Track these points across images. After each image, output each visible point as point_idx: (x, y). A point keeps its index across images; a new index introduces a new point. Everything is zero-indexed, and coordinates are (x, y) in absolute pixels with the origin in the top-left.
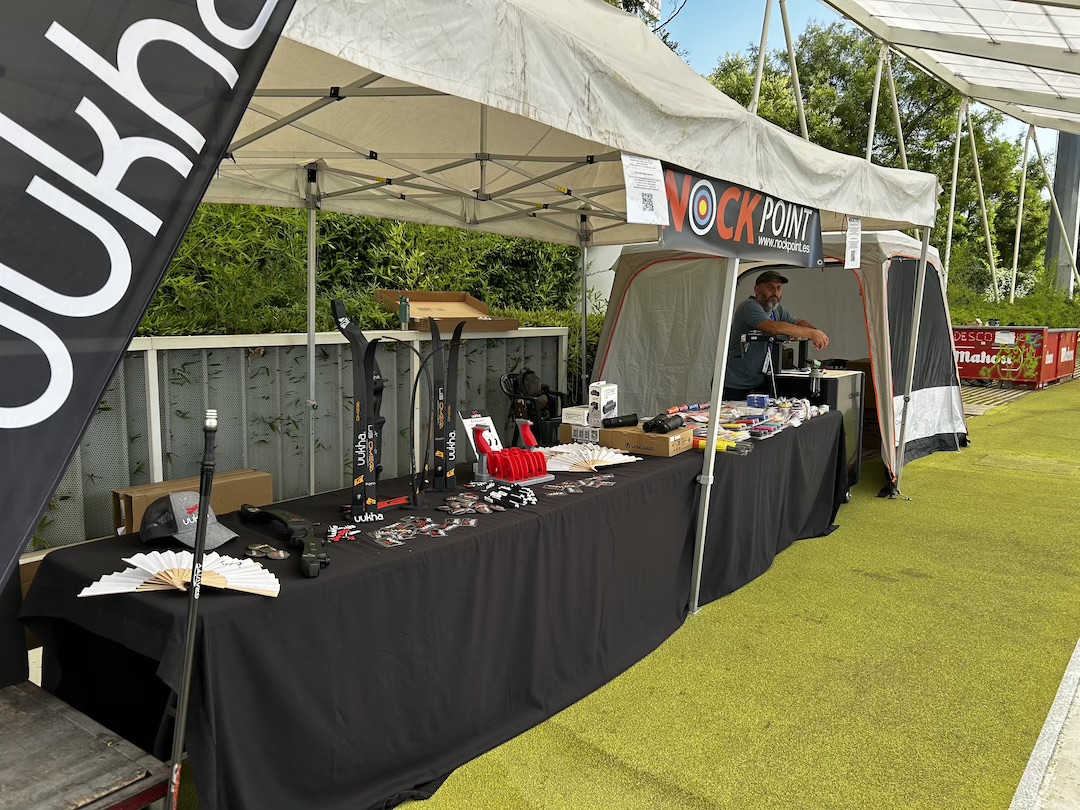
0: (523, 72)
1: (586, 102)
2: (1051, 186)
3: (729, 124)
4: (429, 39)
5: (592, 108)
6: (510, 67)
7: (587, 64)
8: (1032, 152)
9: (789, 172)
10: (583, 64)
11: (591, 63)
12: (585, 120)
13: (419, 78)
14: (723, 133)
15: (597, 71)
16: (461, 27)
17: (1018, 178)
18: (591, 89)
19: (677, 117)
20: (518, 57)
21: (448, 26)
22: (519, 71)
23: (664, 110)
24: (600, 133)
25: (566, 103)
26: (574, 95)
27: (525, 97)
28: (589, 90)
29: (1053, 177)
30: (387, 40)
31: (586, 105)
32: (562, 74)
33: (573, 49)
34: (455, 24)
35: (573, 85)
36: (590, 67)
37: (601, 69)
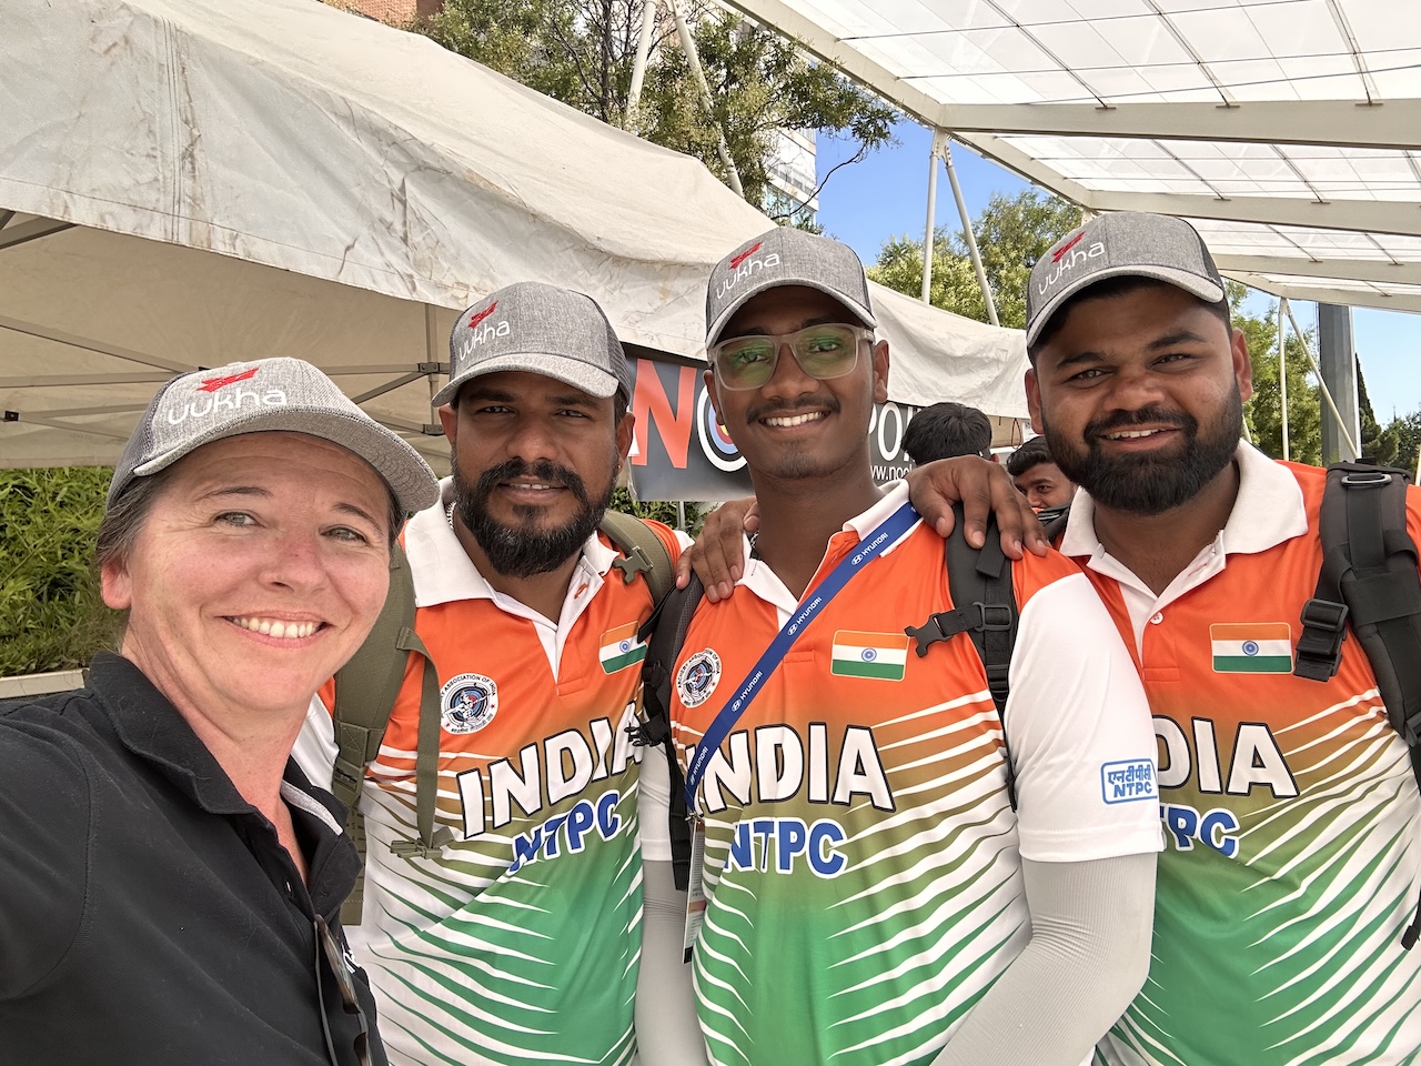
0: (188, 155)
1: (398, 227)
2: (1317, 368)
5: (414, 238)
6: (144, 144)
7: (393, 152)
8: (1286, 331)
10: (381, 153)
11: (403, 151)
12: (396, 261)
15: (423, 168)
17: (1275, 361)
18: (410, 202)
20: (169, 123)
22: (173, 152)
23: (605, 247)
26: (362, 210)
27: (195, 207)
28: (404, 203)
29: (1318, 358)
31: (398, 232)
32: (320, 168)
33: (351, 120)
35: (356, 191)
36: (403, 160)
37: (435, 164)
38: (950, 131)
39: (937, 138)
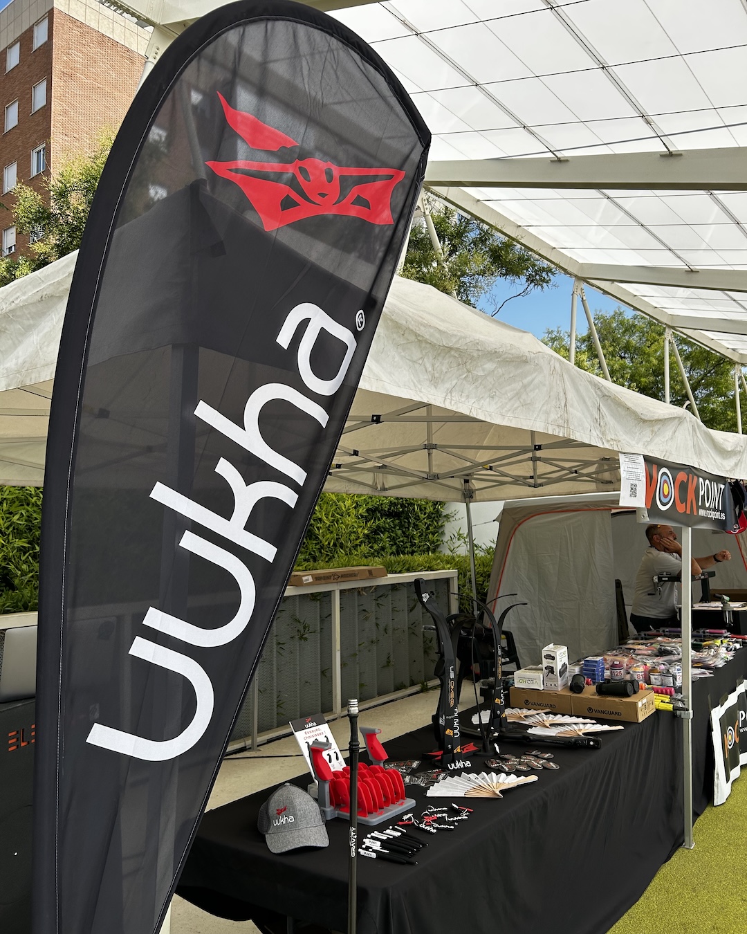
0: (566, 405)
1: (598, 420)
3: (677, 420)
4: (515, 392)
5: (602, 424)
7: (598, 392)
9: (711, 451)
10: (596, 392)
11: (600, 390)
12: (598, 433)
13: (511, 421)
14: (674, 428)
15: (604, 396)
16: (533, 380)
18: (601, 410)
19: (650, 421)
20: (562, 394)
21: (526, 381)
22: (563, 405)
23: (643, 417)
24: (608, 441)
25: (587, 423)
26: (592, 415)
27: (567, 423)
30: (493, 397)
31: (598, 422)
32: (584, 402)
33: (590, 382)
34: (529, 378)
35: (591, 408)
36: (600, 394)
37: (607, 394)
38: (585, 280)
39: (577, 283)
